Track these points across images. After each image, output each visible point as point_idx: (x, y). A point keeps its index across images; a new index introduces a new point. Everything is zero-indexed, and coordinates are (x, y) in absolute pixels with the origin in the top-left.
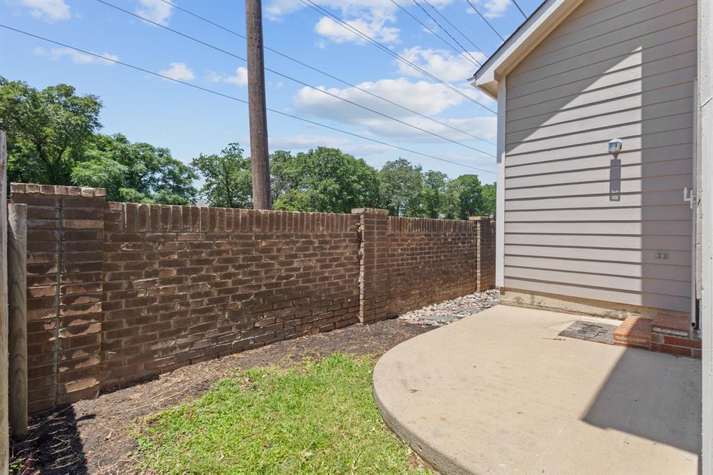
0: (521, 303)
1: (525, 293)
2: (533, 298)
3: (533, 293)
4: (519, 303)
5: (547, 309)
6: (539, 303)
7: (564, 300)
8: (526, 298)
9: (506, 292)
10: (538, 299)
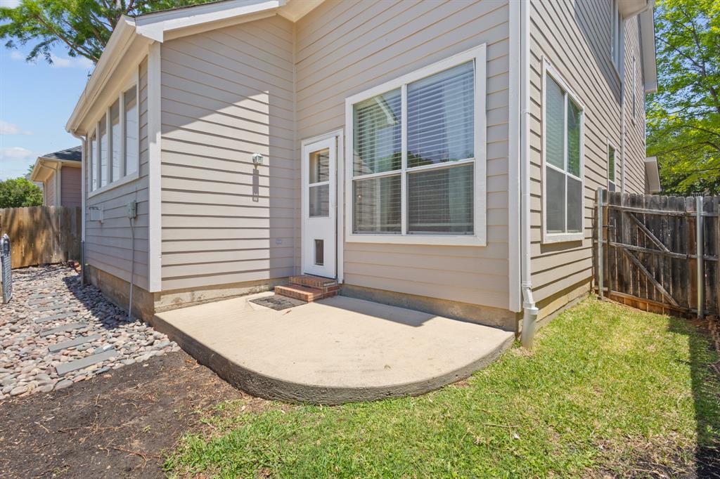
0: (181, 304)
1: (185, 292)
2: (193, 295)
3: (192, 290)
4: (178, 305)
5: (207, 301)
6: (200, 298)
7: (221, 288)
8: (186, 297)
9: (162, 297)
10: (198, 294)
